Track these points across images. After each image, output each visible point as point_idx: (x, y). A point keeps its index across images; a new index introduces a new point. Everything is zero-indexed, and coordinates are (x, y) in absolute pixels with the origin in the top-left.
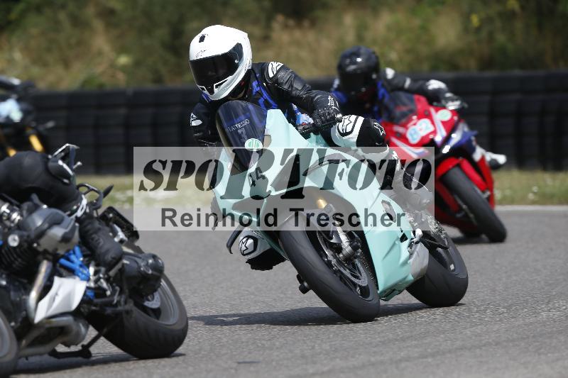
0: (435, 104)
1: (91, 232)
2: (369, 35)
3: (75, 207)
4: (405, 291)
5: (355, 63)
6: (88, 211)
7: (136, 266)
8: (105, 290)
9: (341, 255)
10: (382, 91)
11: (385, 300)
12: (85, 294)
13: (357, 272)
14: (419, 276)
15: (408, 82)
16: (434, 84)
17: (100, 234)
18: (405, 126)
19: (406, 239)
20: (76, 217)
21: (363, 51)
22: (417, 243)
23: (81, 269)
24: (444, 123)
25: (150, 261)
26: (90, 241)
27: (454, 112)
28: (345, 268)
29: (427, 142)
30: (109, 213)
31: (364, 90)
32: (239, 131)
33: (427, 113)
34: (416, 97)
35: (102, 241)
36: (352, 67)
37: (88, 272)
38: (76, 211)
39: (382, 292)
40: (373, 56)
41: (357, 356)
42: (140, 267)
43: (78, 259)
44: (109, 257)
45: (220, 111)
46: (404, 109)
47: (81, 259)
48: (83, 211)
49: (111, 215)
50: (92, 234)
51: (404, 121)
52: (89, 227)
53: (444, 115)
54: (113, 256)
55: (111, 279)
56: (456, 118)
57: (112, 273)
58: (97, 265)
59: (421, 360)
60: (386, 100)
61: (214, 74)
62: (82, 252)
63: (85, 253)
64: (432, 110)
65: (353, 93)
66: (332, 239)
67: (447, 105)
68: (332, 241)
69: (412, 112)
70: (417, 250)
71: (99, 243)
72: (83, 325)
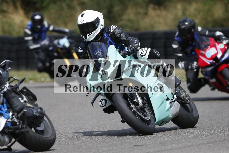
0: (218, 41)
1: (11, 98)
2: (187, 13)
3: (3, 87)
4: (171, 121)
5: (185, 25)
6: (9, 89)
7: (32, 112)
8: (16, 123)
9: (138, 107)
10: (196, 36)
11: (160, 126)
12: (6, 124)
13: (145, 114)
14: (175, 115)
15: (207, 33)
16: (218, 33)
17: (15, 98)
18: (205, 51)
19: (169, 100)
20: (4, 91)
21: (188, 20)
22: (174, 101)
23: (6, 114)
24: (221, 49)
25: (39, 110)
26: (10, 101)
27: (225, 45)
28: (140, 112)
29: (214, 58)
30: (24, 90)
31: (189, 36)
32: (99, 55)
33: (214, 45)
34: (210, 38)
35: (15, 102)
36: (183, 27)
37: (9, 115)
38: (4, 89)
39: (157, 122)
40: (193, 22)
41: (182, 143)
42: (33, 113)
43: (5, 109)
44: (17, 109)
45: (89, 46)
46: (205, 44)
47: (6, 109)
48: (7, 89)
49: (25, 90)
50: (11, 99)
51: (205, 49)
52: (10, 95)
53: (221, 46)
54: (19, 108)
55: (19, 118)
56: (226, 48)
57: (19, 115)
58: (13, 112)
59: (208, 145)
60: (198, 40)
61: (87, 30)
62: (7, 106)
63: (8, 107)
64: (216, 44)
65: (184, 37)
66: (134, 100)
67: (223, 42)
68: (135, 101)
69: (208, 45)
70: (174, 104)
71: (14, 102)
72: (7, 137)
